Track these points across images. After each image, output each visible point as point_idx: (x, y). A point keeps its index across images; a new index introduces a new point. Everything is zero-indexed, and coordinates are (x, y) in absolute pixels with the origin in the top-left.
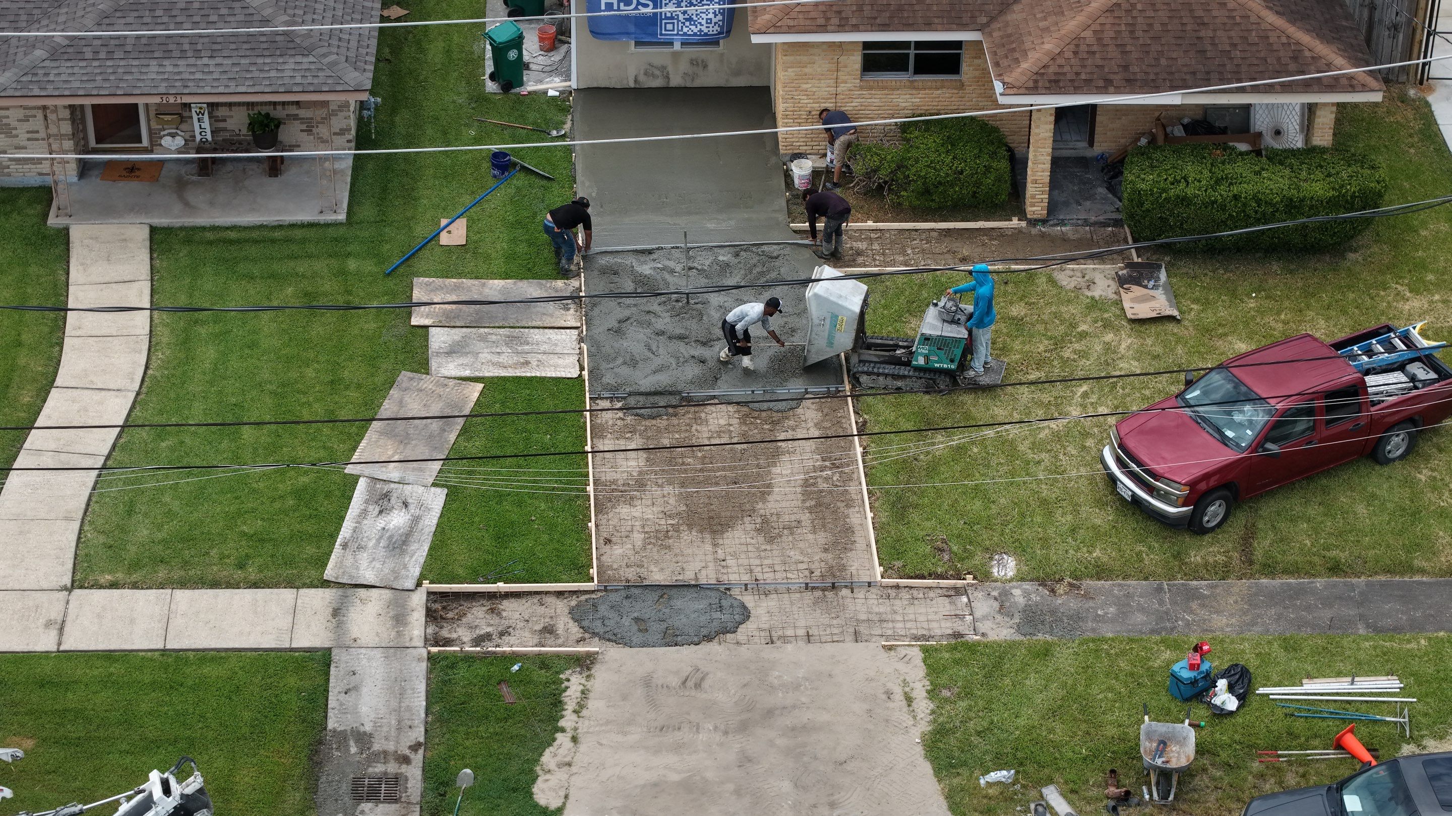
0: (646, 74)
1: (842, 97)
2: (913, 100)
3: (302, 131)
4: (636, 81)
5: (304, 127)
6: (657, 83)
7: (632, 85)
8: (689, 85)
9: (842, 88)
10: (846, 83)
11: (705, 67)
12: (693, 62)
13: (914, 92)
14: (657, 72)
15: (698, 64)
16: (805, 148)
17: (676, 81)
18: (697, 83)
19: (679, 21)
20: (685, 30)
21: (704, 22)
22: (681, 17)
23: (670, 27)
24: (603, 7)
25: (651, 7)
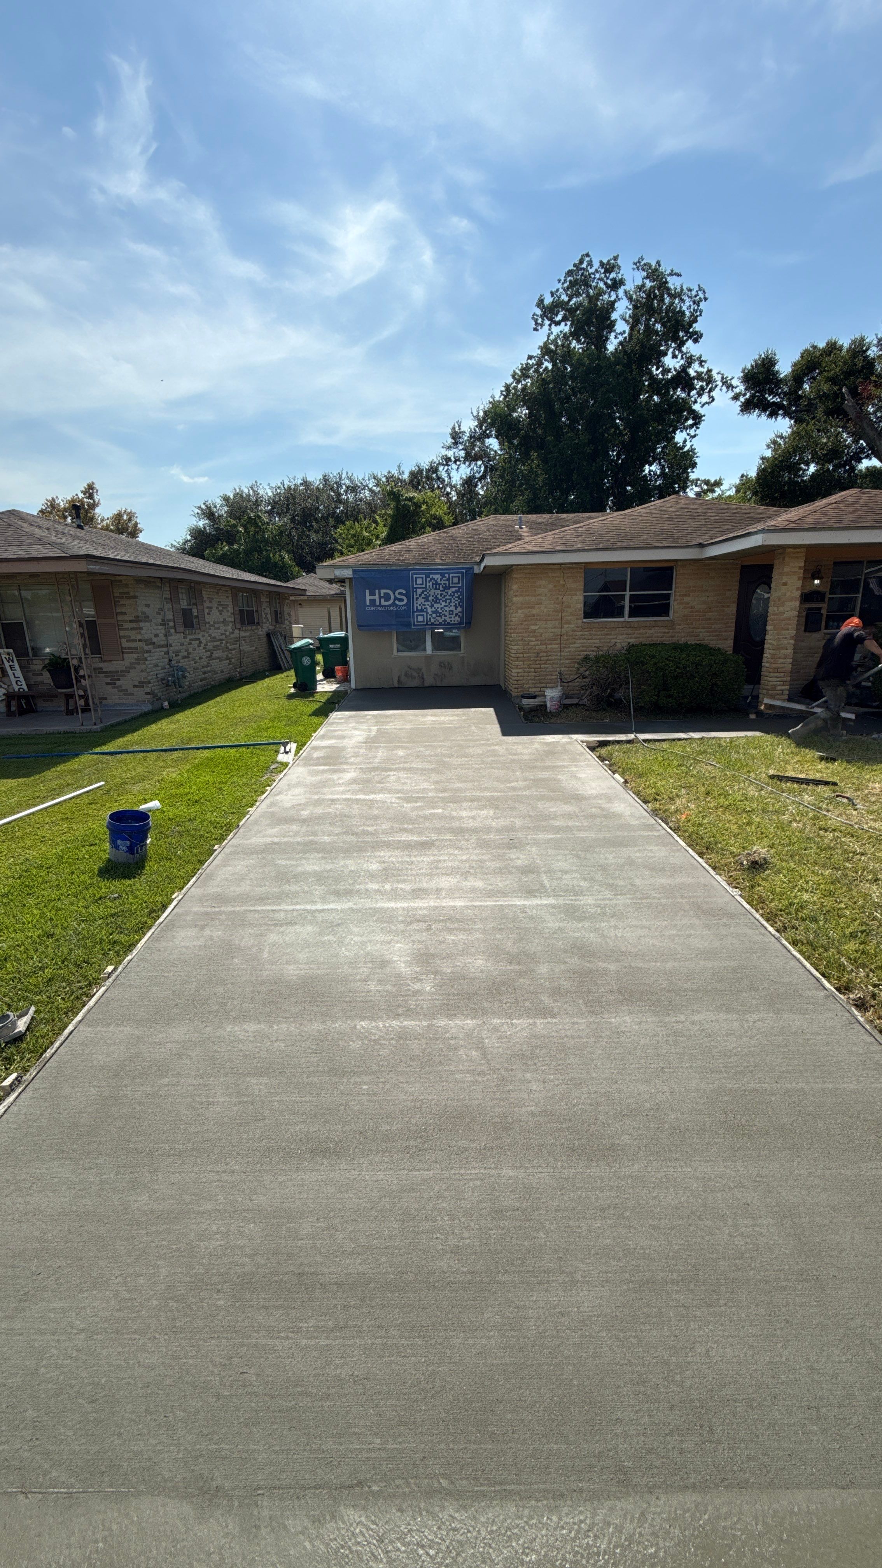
0: (406, 675)
1: (566, 638)
2: (629, 640)
3: (107, 684)
4: (399, 681)
5: (108, 680)
6: (415, 683)
7: (396, 685)
8: (439, 684)
9: (567, 628)
10: (569, 623)
11: (451, 668)
12: (441, 665)
13: (630, 631)
14: (415, 674)
15: (445, 666)
16: (534, 690)
17: (429, 681)
18: (445, 683)
19: (427, 614)
20: (433, 621)
21: (447, 614)
22: (429, 610)
23: (420, 619)
24: (368, 603)
25: (405, 602)
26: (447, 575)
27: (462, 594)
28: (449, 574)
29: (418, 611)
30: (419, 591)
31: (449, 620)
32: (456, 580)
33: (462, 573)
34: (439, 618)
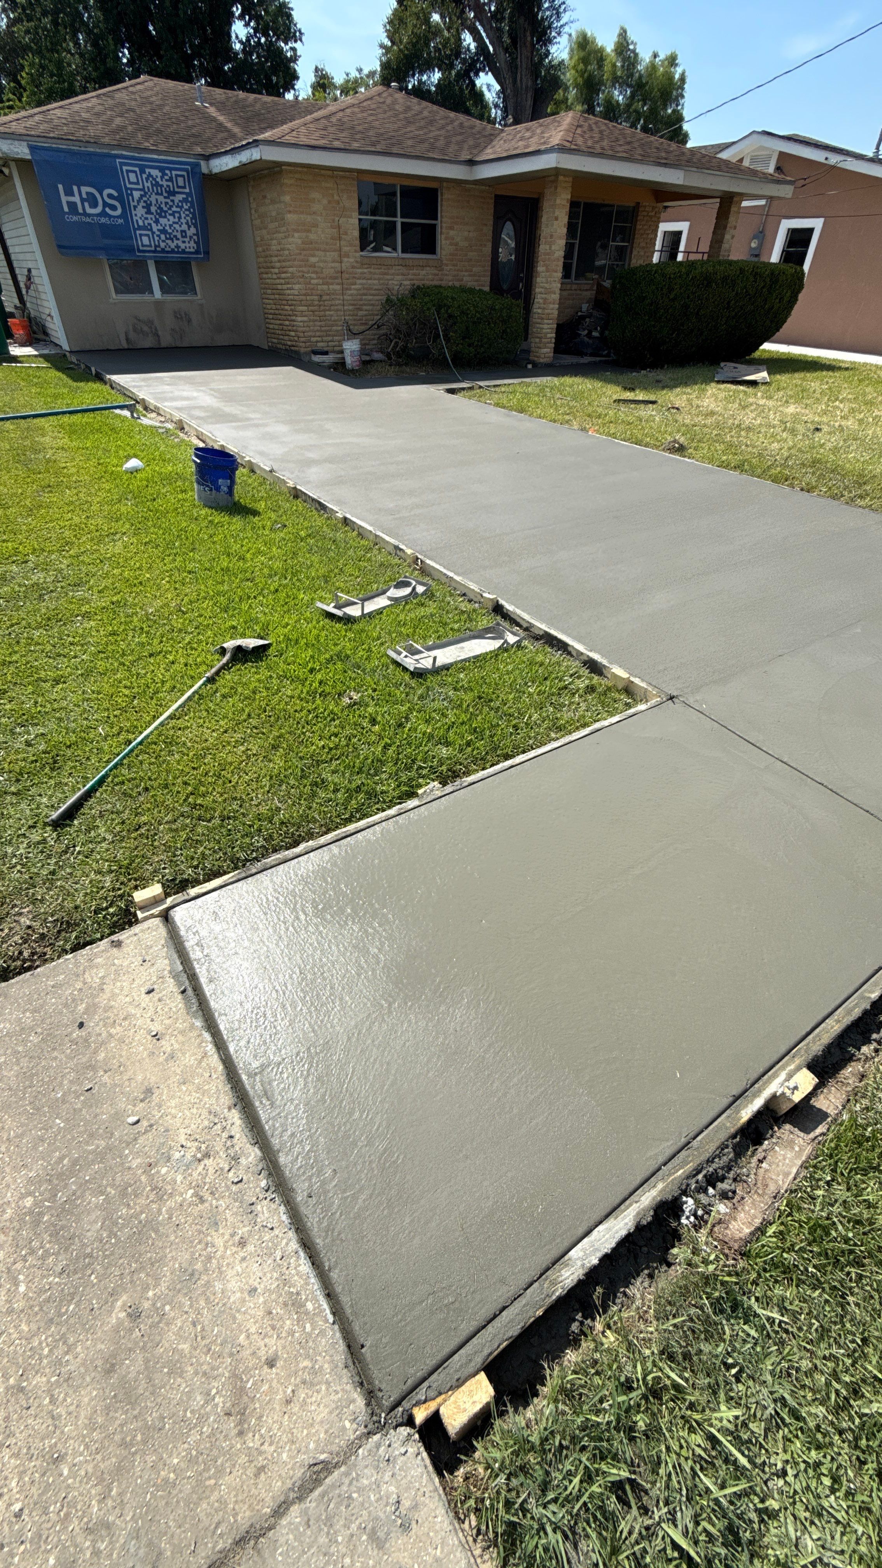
0: (135, 330)
1: (346, 276)
2: (407, 283)
4: (127, 339)
6: (148, 343)
7: (125, 345)
8: (179, 344)
9: (348, 262)
10: (348, 256)
11: (189, 321)
12: (177, 315)
14: (146, 329)
15: (182, 317)
16: (322, 344)
17: (167, 340)
18: (186, 343)
19: (153, 233)
20: (162, 245)
21: (179, 236)
22: (155, 228)
23: (145, 240)
24: (66, 209)
25: (119, 212)
26: (167, 172)
27: (192, 206)
28: (171, 169)
29: (140, 228)
30: (137, 194)
31: (183, 246)
32: (181, 181)
33: (186, 170)
34: (169, 242)
